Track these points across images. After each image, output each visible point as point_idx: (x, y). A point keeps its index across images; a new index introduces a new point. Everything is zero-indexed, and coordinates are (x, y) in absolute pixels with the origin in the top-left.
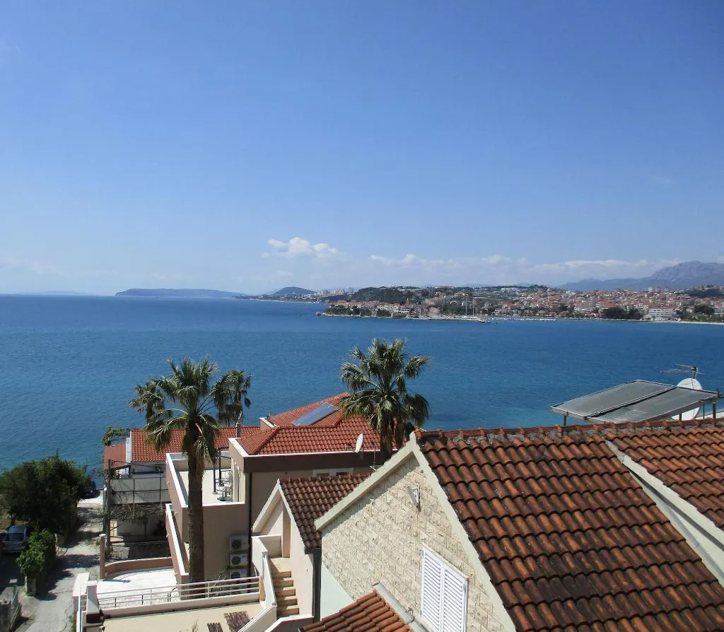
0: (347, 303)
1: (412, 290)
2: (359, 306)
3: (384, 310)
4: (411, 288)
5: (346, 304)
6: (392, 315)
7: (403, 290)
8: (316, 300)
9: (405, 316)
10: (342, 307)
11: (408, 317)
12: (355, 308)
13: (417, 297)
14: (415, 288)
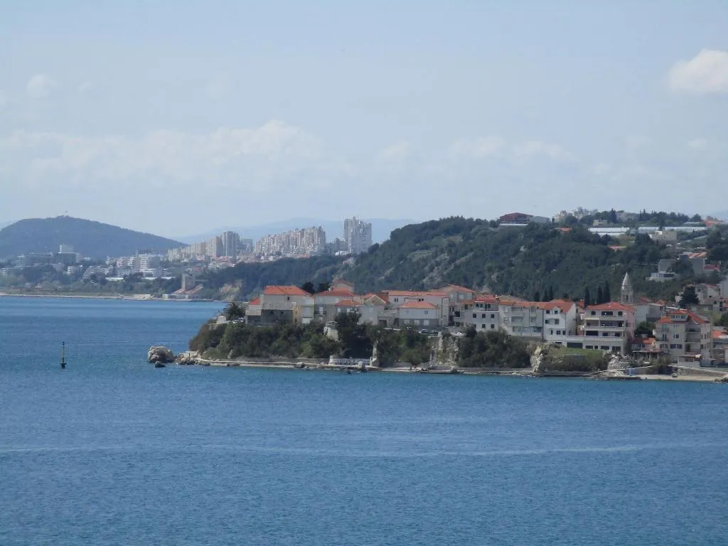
0: (310, 301)
1: (655, 232)
2: (370, 315)
3: (496, 337)
4: (660, 219)
5: (302, 307)
6: (536, 360)
7: (615, 232)
8: (173, 286)
9: (603, 365)
10: (280, 318)
11: (615, 369)
12: (346, 322)
13: (682, 266)
14: (681, 220)
